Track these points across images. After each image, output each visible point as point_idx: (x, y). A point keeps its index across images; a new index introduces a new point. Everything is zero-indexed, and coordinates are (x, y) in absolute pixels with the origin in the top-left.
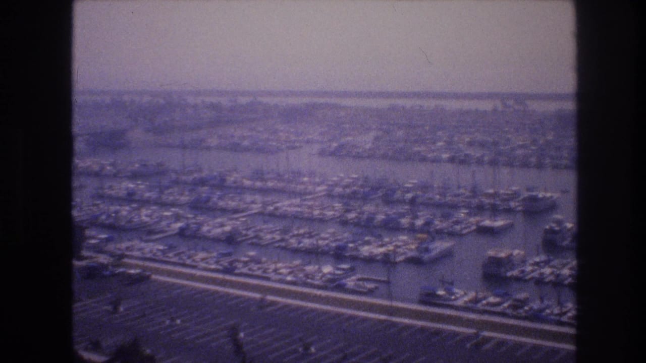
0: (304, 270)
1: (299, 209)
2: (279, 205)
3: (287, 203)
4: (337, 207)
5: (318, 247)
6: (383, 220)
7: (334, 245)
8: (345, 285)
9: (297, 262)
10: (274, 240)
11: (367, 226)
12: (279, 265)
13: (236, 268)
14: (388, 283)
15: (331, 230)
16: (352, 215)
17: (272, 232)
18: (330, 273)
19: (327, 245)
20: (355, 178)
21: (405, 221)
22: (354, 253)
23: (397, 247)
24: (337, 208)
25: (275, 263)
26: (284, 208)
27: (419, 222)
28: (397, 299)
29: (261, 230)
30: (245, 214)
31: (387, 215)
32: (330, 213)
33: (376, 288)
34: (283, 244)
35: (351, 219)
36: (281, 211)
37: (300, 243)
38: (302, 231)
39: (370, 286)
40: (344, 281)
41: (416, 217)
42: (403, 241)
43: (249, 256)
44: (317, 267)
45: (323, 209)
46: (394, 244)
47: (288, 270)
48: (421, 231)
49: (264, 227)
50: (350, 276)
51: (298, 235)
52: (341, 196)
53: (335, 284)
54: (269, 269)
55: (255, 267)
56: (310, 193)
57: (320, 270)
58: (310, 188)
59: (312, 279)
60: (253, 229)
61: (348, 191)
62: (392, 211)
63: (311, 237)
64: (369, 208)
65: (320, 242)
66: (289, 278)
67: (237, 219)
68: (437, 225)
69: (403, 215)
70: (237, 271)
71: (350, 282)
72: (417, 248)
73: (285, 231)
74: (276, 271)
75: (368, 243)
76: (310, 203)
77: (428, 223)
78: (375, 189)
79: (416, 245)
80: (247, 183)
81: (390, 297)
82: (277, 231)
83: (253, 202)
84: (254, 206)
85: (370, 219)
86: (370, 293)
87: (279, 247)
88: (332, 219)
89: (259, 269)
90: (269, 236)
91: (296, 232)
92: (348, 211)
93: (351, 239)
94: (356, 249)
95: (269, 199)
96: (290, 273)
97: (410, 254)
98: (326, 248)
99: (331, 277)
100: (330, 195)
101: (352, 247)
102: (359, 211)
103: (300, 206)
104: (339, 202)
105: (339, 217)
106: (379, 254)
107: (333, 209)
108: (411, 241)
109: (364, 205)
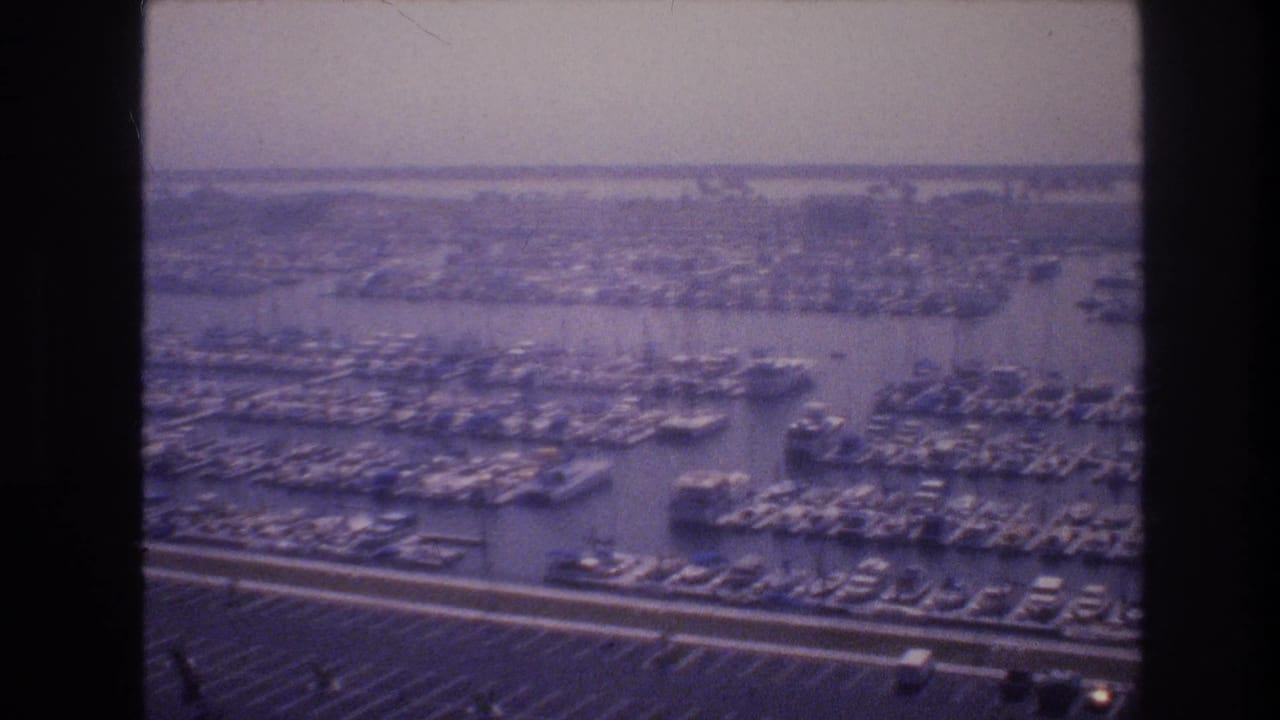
0: (312, 527)
1: (296, 405)
2: (257, 397)
3: (275, 392)
4: (377, 398)
5: (338, 479)
6: (472, 422)
7: (371, 473)
8: (398, 552)
9: (297, 512)
10: (251, 469)
11: (436, 433)
12: (262, 519)
13: (173, 528)
14: (482, 546)
15: (366, 445)
16: (405, 414)
17: (248, 453)
18: (366, 531)
19: (358, 475)
20: (410, 340)
21: (512, 423)
22: (413, 489)
23: (499, 473)
24: (375, 401)
25: (256, 514)
26: (272, 404)
27: (541, 424)
29: (226, 449)
30: (188, 418)
31: (475, 411)
32: (361, 411)
33: (459, 558)
34: (269, 475)
35: (405, 422)
36: (263, 409)
37: (303, 471)
38: (307, 448)
39: (447, 553)
40: (395, 546)
41: (536, 414)
42: (510, 462)
43: (201, 503)
44: (338, 519)
45: (348, 402)
46: (493, 468)
47: (283, 528)
48: (545, 440)
50: (404, 536)
51: (298, 457)
52: (382, 377)
53: (376, 551)
54: (241, 526)
55: (215, 524)
56: (321, 373)
57: (344, 526)
58: (320, 361)
59: (328, 542)
60: (209, 448)
61: (398, 364)
62: (485, 403)
63: (324, 459)
64: (439, 399)
65: (345, 470)
66: (283, 544)
67: (174, 428)
68: (577, 429)
69: (508, 411)
70: (178, 534)
71: (407, 547)
72: (539, 476)
73: (272, 450)
74: (256, 530)
75: (440, 468)
76: (323, 392)
77: (558, 426)
78: (451, 360)
79: (537, 470)
80: (194, 356)
82: (256, 449)
83: (207, 393)
84: (206, 401)
85: (443, 422)
86: (448, 566)
87: (256, 483)
88: (369, 422)
89: (223, 527)
90: (241, 461)
91: (294, 451)
92: (397, 405)
93: (407, 461)
94: (415, 480)
95: (237, 385)
96: (287, 533)
97: (525, 488)
98: (357, 481)
99: (369, 538)
100: (361, 375)
101: (408, 478)
102: (420, 404)
103: (300, 399)
104: (380, 389)
105: (380, 418)
106: (463, 490)
107: (367, 403)
108: (525, 462)
109: (430, 392)
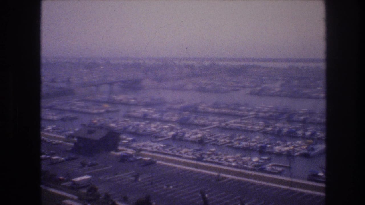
0: (242, 160)
1: (239, 125)
2: (228, 122)
3: (232, 121)
4: (261, 124)
5: (250, 146)
6: (288, 132)
7: (259, 145)
8: (265, 168)
9: (238, 155)
10: (225, 143)
11: (278, 135)
12: (228, 157)
13: (203, 158)
14: (290, 168)
15: (257, 137)
16: (269, 129)
17: (224, 138)
18: (257, 162)
19: (255, 145)
20: (271, 108)
21: (300, 132)
22: (270, 150)
23: (295, 147)
24: (260, 125)
25: (225, 155)
26: (232, 124)
27: (308, 133)
28: (295, 177)
29: (218, 137)
30: (209, 127)
31: (289, 129)
32: (257, 128)
33: (283, 171)
34: (230, 145)
35: (269, 131)
36: (229, 126)
37: (240, 144)
38: (241, 137)
39: (279, 169)
40: (264, 166)
41: (307, 130)
42: (298, 144)
43: (210, 151)
44: (249, 158)
45: (253, 125)
46: (293, 145)
47: (233, 159)
48: (309, 138)
49: (220, 134)
50: (267, 163)
51: (239, 140)
52: (262, 118)
53: (260, 168)
54: (222, 158)
55: (215, 157)
56: (246, 116)
57: (251, 160)
58: (246, 113)
59: (247, 164)
60: (214, 136)
61: (267, 115)
62: (292, 127)
63: (246, 141)
64: (279, 125)
65: (252, 144)
66: (233, 164)
67: (203, 130)
68: (319, 135)
69: (298, 129)
70: (204, 160)
71: (268, 167)
72: (307, 148)
73: (231, 137)
74: (226, 160)
75: (278, 145)
76: (246, 122)
77: (313, 134)
78: (282, 114)
79: (306, 147)
80: (210, 110)
81: (291, 176)
82: (227, 137)
83: (214, 121)
84: (215, 123)
85: (280, 131)
86: (280, 173)
87: (227, 146)
88: (258, 131)
89: (217, 158)
90: (222, 140)
91: (237, 138)
92: (268, 126)
93: (269, 142)
94: (272, 148)
95: (222, 119)
96: (234, 161)
97: (303, 152)
98: (255, 147)
99: (258, 164)
100: (257, 117)
101: (269, 147)
102: (273, 126)
103: (240, 123)
104: (262, 121)
105: (262, 130)
106: (285, 151)
107: (259, 125)
108: (303, 144)
109: (277, 122)
